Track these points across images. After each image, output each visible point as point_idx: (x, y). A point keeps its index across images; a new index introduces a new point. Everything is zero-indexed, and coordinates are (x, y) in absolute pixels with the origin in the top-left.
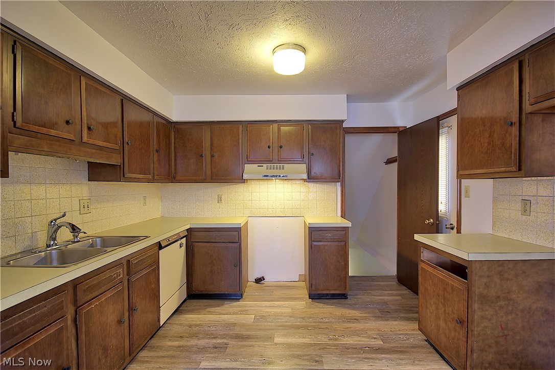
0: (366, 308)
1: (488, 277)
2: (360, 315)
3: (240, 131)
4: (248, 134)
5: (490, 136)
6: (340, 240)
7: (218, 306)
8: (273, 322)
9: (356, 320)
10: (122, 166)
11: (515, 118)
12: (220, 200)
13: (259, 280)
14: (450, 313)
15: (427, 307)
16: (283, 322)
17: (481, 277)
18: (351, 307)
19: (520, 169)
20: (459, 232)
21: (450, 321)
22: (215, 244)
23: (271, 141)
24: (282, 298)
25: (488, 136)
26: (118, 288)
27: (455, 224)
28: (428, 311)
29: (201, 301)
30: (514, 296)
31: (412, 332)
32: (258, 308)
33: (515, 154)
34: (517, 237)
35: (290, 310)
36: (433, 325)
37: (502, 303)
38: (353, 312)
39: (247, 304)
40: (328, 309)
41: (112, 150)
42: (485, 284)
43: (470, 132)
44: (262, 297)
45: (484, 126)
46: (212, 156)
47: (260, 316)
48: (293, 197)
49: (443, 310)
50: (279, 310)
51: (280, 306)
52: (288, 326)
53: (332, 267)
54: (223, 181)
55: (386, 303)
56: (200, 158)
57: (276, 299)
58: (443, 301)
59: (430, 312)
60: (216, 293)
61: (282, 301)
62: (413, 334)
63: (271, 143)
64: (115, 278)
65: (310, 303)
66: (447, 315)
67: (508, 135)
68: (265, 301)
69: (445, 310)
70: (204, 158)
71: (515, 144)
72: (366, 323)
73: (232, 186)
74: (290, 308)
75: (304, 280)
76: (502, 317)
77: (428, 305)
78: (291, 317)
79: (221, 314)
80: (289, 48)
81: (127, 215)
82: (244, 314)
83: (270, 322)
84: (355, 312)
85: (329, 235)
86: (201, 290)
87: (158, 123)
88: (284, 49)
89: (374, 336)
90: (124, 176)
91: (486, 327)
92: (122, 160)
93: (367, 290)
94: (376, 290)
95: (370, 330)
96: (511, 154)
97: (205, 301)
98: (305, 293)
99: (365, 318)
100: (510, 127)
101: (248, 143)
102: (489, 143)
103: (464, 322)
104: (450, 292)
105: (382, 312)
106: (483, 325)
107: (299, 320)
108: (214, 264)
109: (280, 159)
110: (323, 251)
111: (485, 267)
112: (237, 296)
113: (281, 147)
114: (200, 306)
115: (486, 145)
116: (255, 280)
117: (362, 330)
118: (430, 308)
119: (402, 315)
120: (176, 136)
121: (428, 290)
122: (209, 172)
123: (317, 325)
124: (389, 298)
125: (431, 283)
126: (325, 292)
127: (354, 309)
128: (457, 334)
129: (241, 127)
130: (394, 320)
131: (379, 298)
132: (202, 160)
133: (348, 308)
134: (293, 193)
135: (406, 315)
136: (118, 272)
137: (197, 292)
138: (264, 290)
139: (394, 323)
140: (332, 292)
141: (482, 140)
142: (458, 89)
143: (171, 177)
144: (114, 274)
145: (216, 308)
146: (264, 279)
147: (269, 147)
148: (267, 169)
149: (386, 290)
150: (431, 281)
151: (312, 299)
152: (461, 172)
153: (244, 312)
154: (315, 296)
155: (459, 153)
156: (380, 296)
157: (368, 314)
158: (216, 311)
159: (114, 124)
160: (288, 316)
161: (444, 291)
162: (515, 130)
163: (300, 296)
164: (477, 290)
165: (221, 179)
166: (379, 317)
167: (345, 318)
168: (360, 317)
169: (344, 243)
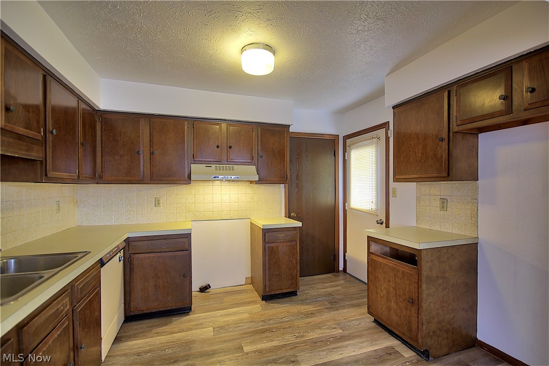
0: (317, 301)
1: (432, 261)
2: (314, 309)
3: (186, 127)
4: (195, 132)
5: (423, 149)
6: (291, 240)
7: (166, 324)
8: (235, 331)
9: (312, 314)
10: (44, 162)
11: (445, 136)
12: (157, 203)
13: (204, 289)
14: (401, 295)
15: (377, 293)
16: (246, 328)
17: (426, 262)
18: (303, 302)
19: (448, 175)
20: (387, 226)
21: (402, 302)
22: (160, 254)
23: (220, 140)
24: (236, 304)
25: (421, 148)
26: (63, 323)
27: (384, 220)
28: (379, 295)
29: (142, 322)
30: (447, 275)
31: (361, 317)
32: (213, 319)
33: (444, 164)
34: (436, 228)
35: (248, 315)
36: (384, 307)
37: (440, 281)
38: (307, 307)
39: (199, 316)
40: (284, 308)
41: (34, 141)
42: (430, 268)
43: (405, 144)
44: (213, 306)
45: (418, 140)
46: (152, 154)
47: (219, 327)
48: (239, 199)
49: (394, 293)
50: (236, 318)
51: (235, 313)
52: (251, 332)
53: (285, 266)
54: (165, 182)
55: (330, 294)
56: (137, 155)
57: (229, 306)
58: (393, 286)
59: (381, 296)
60: (160, 310)
61: (236, 307)
62: (362, 318)
63: (220, 143)
64: (62, 311)
65: (265, 305)
66: (398, 297)
67: (439, 148)
68: (218, 310)
69: (396, 293)
70: (141, 156)
71: (445, 155)
72: (322, 315)
73: (172, 188)
74: (246, 313)
75: (250, 283)
76: (440, 292)
77: (378, 291)
78: (252, 322)
79: (173, 333)
80: (259, 48)
81: (36, 225)
82: (200, 329)
83: (232, 332)
84: (309, 306)
85: (282, 235)
86: (142, 309)
87: (84, 109)
88: (255, 48)
89: (333, 327)
90: (46, 175)
91: (431, 302)
92: (44, 153)
93: (312, 285)
94: (319, 283)
95: (328, 321)
96: (442, 163)
97: (146, 321)
98: (256, 297)
99: (319, 311)
100: (441, 142)
101: (195, 141)
102: (423, 154)
103: (415, 302)
104: (401, 277)
105: (331, 303)
106: (429, 301)
107: (260, 324)
108: (159, 277)
109: (229, 160)
110: (277, 251)
111: (429, 254)
112: (184, 310)
113: (230, 147)
114: (142, 328)
115: (420, 155)
116: (200, 288)
117: (321, 322)
118: (381, 293)
119: (348, 303)
120: (103, 127)
121: (378, 277)
122: (148, 172)
123: (280, 326)
124: (332, 289)
125: (381, 272)
126: (278, 292)
127: (307, 304)
128: (408, 312)
129: (186, 123)
130: (343, 309)
131: (323, 290)
132: (139, 158)
133: (302, 304)
134: (239, 195)
135: (351, 303)
136: (64, 302)
137: (137, 313)
138: (212, 298)
139: (345, 311)
140: (285, 291)
141: (416, 151)
142: (394, 108)
143: (97, 178)
144: (61, 306)
145: (164, 328)
146: (210, 287)
147: (218, 147)
148: (216, 170)
149: (327, 283)
150: (381, 270)
151: (265, 300)
152: (397, 177)
153: (199, 326)
154: (268, 297)
155: (395, 160)
156: (324, 288)
157: (321, 306)
158: (165, 330)
159: (36, 107)
160: (249, 322)
161: (395, 277)
162: (444, 144)
163: (252, 299)
164: (425, 273)
165: (163, 180)
166: (330, 308)
167: (302, 314)
168: (315, 310)
169: (295, 242)
